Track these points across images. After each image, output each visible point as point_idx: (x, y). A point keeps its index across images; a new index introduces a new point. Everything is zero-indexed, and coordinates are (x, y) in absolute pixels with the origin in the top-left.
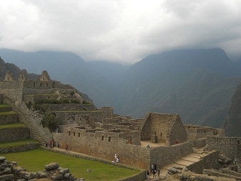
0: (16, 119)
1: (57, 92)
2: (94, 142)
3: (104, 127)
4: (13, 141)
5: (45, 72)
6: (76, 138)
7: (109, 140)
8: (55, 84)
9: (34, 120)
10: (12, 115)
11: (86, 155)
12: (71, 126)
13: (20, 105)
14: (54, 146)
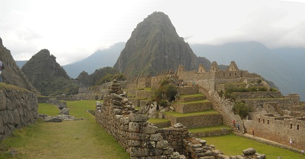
0: (210, 107)
1: (246, 81)
2: (283, 130)
3: (292, 114)
4: (209, 127)
5: (233, 63)
6: (265, 125)
7: (298, 129)
8: (242, 73)
9: (225, 108)
10: (206, 103)
11: (277, 143)
12: (260, 114)
13: (213, 94)
14: (245, 132)
